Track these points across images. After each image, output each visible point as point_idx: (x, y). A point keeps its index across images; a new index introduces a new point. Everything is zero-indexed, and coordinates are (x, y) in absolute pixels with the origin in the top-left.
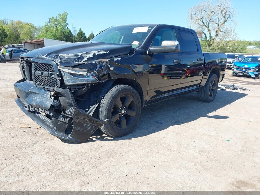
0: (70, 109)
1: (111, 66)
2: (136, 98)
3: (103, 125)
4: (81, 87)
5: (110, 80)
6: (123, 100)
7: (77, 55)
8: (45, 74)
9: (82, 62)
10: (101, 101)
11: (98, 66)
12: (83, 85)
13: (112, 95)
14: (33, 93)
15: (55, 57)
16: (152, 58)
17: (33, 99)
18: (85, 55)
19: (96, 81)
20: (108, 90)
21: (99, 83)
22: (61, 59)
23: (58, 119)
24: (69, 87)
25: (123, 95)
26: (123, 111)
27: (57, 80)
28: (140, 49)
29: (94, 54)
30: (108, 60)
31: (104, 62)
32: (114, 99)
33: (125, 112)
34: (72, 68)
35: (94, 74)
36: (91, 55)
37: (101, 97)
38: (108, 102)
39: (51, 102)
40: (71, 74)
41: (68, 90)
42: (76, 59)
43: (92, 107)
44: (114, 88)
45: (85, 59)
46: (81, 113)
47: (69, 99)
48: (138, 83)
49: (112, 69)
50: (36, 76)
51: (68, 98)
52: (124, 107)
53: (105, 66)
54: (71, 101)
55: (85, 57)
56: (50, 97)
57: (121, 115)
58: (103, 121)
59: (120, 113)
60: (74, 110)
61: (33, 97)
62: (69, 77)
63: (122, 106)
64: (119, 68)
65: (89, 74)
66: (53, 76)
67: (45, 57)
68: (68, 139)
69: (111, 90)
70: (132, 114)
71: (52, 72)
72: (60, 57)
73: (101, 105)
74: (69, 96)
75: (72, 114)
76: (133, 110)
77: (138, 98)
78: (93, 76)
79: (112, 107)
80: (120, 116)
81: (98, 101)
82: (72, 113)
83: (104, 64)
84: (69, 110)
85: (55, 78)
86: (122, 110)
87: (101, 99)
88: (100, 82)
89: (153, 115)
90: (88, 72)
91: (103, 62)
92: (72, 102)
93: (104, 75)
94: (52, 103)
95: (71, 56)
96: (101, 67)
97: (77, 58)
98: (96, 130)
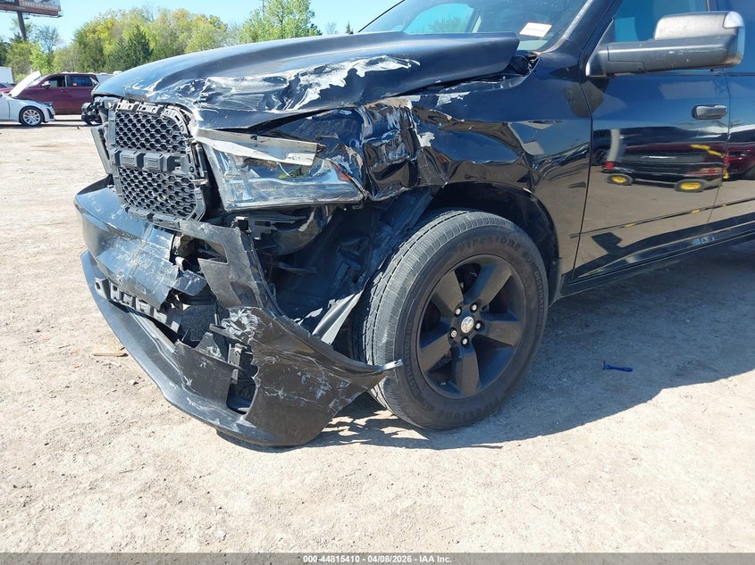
0: (240, 313)
1: (422, 130)
2: (527, 267)
3: (381, 383)
4: (292, 220)
5: (416, 192)
6: (469, 276)
7: (276, 80)
8: (151, 161)
9: (297, 106)
10: (375, 281)
11: (367, 128)
12: (301, 212)
13: (423, 257)
14: (120, 233)
15: (187, 88)
16: (605, 95)
17: (120, 257)
18: (312, 79)
19: (356, 195)
20: (407, 234)
21: (367, 202)
22: (209, 99)
23: (197, 349)
24: (242, 218)
25: (469, 255)
26: (467, 325)
27: (191, 186)
28: (555, 56)
29: (352, 72)
30: (408, 102)
31: (391, 112)
32: (429, 272)
33: (474, 328)
34: (250, 135)
35: (346, 165)
36: (338, 79)
37: (374, 262)
38: (403, 289)
39: (172, 276)
40: (249, 162)
41: (237, 230)
42: (273, 97)
43: (336, 305)
44: (432, 224)
45: (312, 95)
46: (284, 334)
47: (240, 270)
48: (539, 202)
49: (425, 140)
50: (124, 170)
51: (233, 263)
52: (474, 308)
53: (398, 126)
54: (249, 277)
55: (310, 86)
56: (168, 256)
57: (458, 340)
58: (378, 367)
59: (454, 334)
60: (255, 319)
61: (119, 251)
62: (238, 178)
63: (465, 303)
64: (460, 136)
65: (325, 164)
66: (178, 171)
67: (151, 91)
68: (236, 430)
69: (419, 233)
70: (507, 333)
71: (173, 154)
72: (209, 89)
73: (375, 300)
74: (237, 257)
75: (249, 333)
76: (511, 318)
77: (535, 268)
78: (341, 171)
79: (419, 310)
80: (455, 343)
81: (361, 280)
82: (248, 330)
83: (392, 119)
84: (235, 319)
85: (184, 180)
86: (461, 317)
87: (373, 270)
88: (375, 198)
89: (587, 326)
90: (321, 153)
91: (390, 110)
92: (254, 284)
93: (393, 168)
94: (174, 284)
95: (251, 83)
96: (379, 131)
97: (278, 91)
98: (350, 401)
